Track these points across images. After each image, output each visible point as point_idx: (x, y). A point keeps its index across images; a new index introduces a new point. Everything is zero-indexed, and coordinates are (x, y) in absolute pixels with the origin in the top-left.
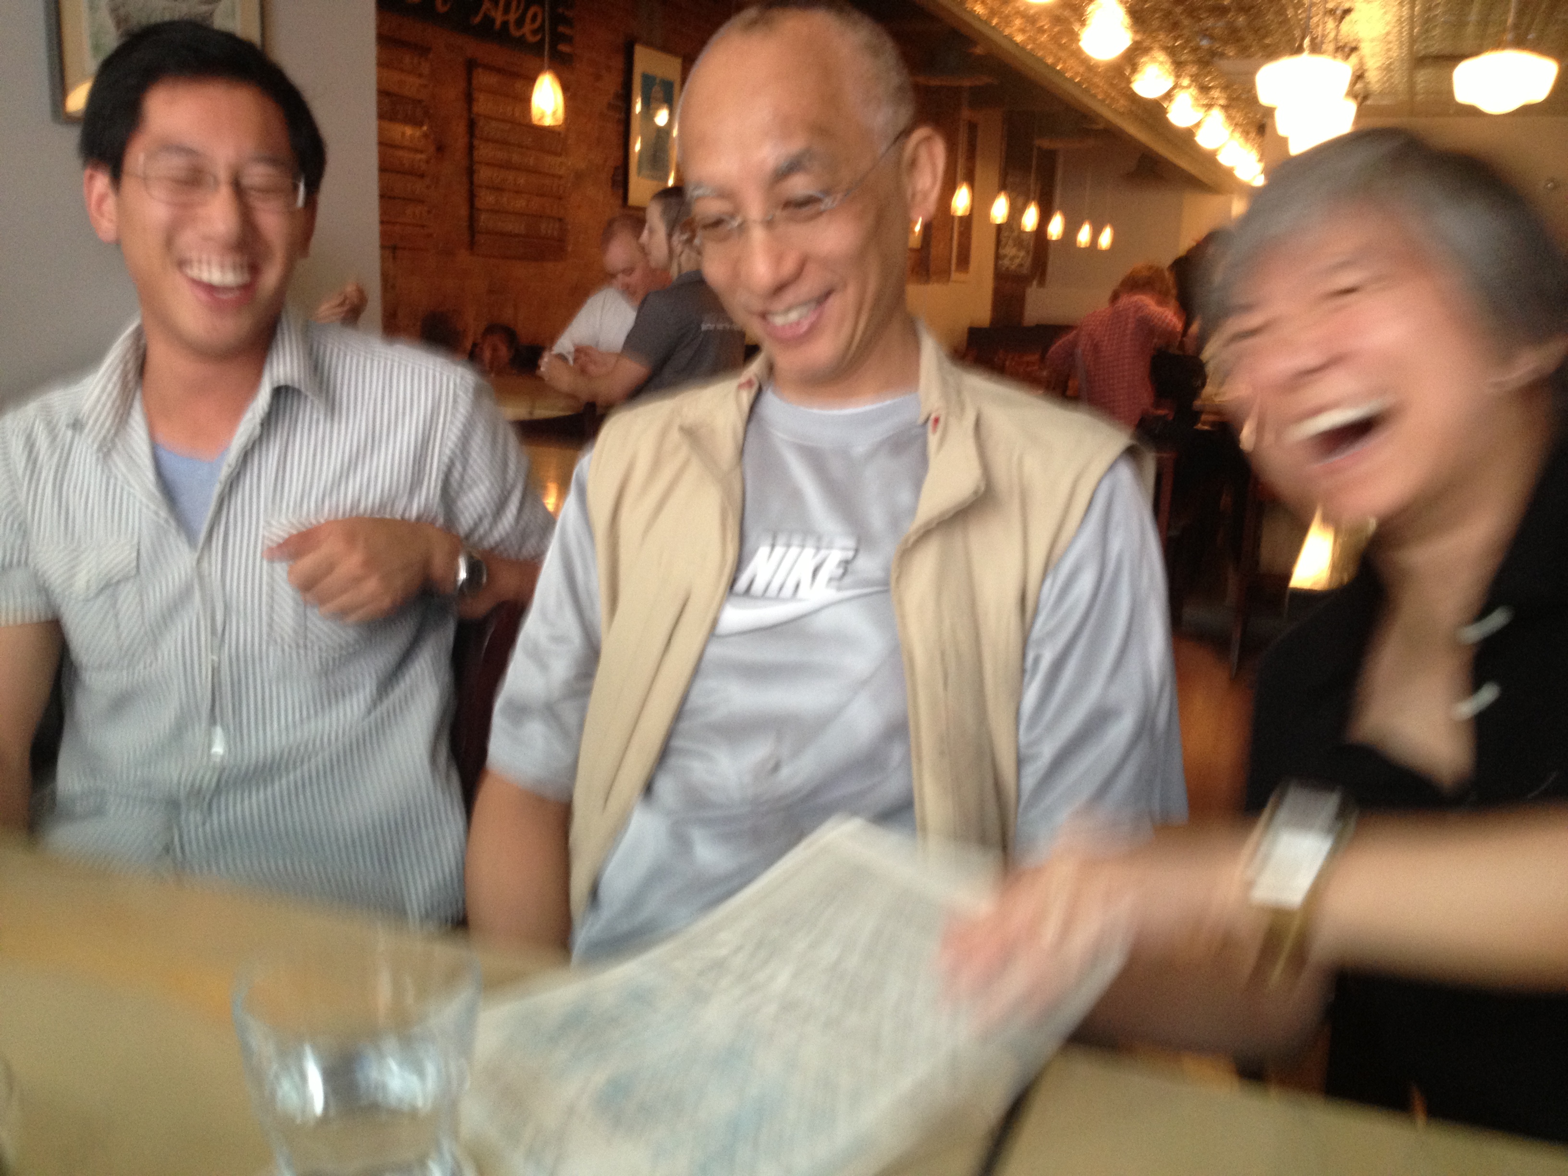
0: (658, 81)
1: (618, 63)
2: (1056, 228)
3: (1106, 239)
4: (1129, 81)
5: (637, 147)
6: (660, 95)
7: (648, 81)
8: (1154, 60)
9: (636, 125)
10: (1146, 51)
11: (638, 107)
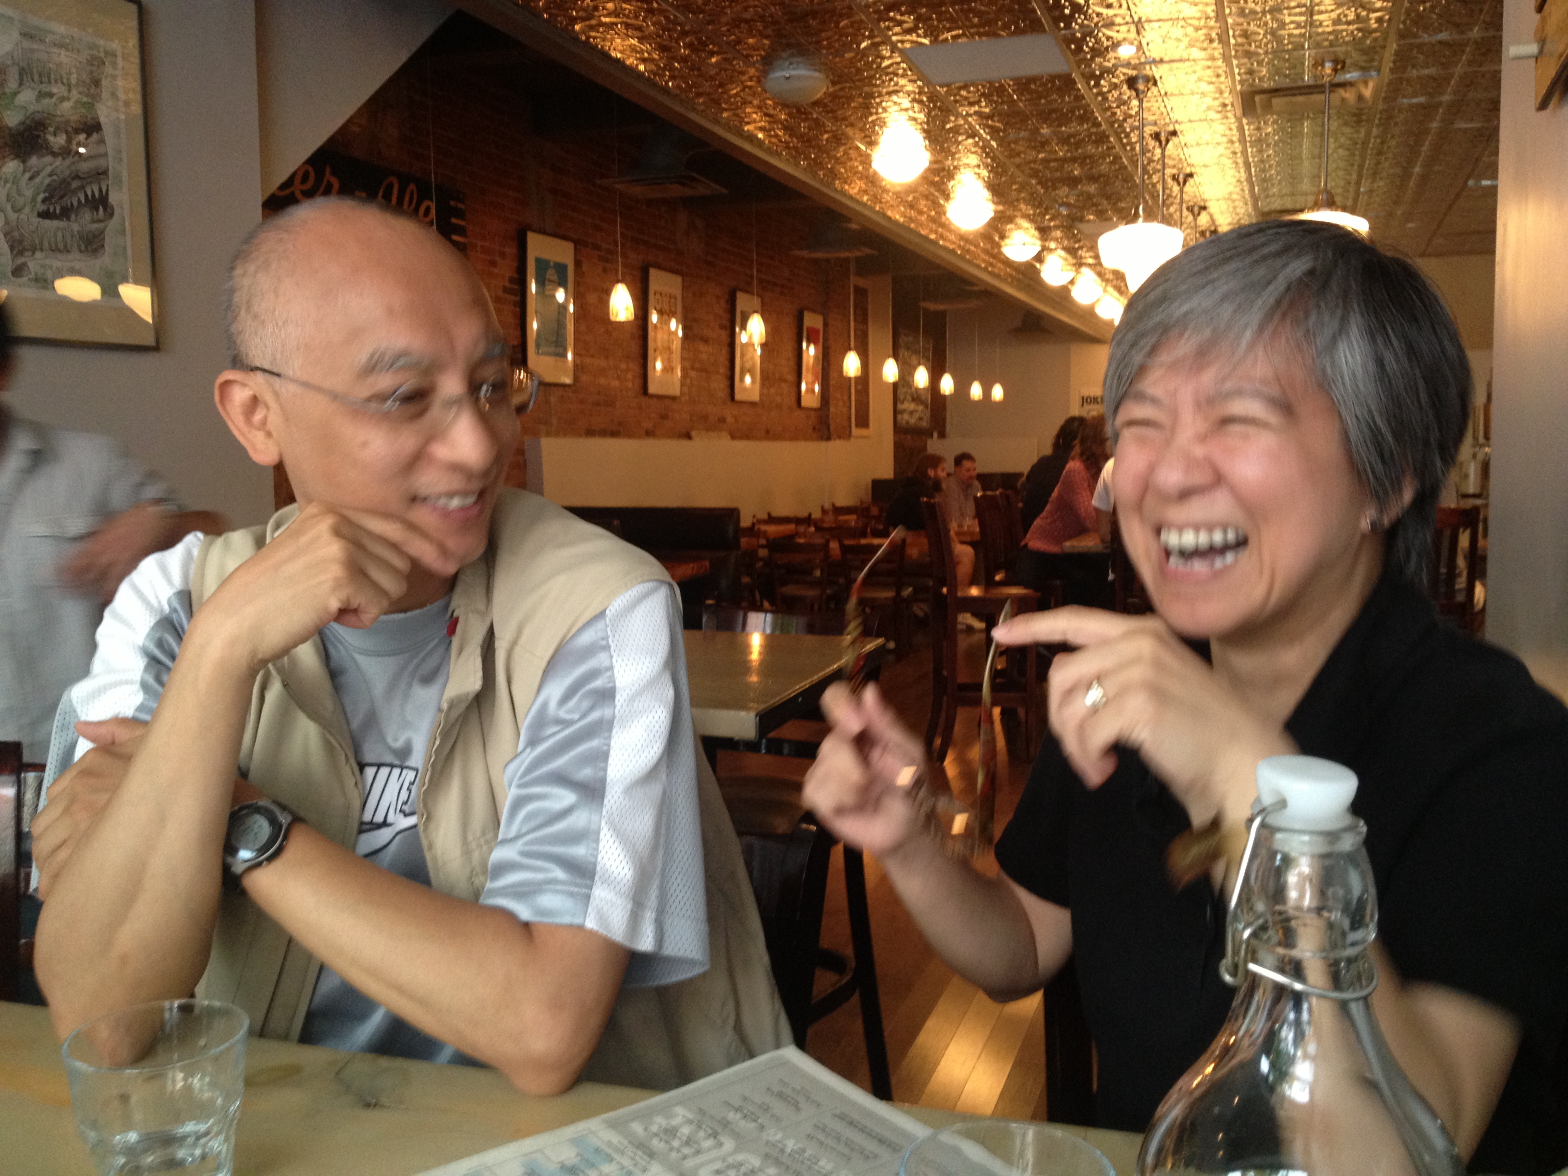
0: (552, 264)
1: (511, 250)
2: (947, 385)
3: (998, 393)
4: (999, 246)
5: (535, 326)
6: (555, 277)
7: (542, 265)
8: (1019, 227)
9: (532, 305)
10: (1011, 220)
11: (533, 287)
